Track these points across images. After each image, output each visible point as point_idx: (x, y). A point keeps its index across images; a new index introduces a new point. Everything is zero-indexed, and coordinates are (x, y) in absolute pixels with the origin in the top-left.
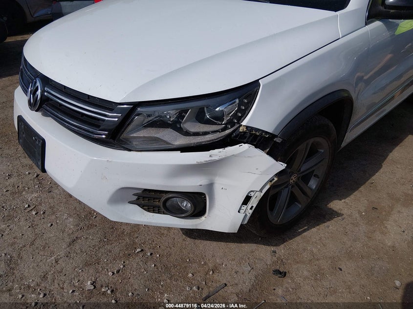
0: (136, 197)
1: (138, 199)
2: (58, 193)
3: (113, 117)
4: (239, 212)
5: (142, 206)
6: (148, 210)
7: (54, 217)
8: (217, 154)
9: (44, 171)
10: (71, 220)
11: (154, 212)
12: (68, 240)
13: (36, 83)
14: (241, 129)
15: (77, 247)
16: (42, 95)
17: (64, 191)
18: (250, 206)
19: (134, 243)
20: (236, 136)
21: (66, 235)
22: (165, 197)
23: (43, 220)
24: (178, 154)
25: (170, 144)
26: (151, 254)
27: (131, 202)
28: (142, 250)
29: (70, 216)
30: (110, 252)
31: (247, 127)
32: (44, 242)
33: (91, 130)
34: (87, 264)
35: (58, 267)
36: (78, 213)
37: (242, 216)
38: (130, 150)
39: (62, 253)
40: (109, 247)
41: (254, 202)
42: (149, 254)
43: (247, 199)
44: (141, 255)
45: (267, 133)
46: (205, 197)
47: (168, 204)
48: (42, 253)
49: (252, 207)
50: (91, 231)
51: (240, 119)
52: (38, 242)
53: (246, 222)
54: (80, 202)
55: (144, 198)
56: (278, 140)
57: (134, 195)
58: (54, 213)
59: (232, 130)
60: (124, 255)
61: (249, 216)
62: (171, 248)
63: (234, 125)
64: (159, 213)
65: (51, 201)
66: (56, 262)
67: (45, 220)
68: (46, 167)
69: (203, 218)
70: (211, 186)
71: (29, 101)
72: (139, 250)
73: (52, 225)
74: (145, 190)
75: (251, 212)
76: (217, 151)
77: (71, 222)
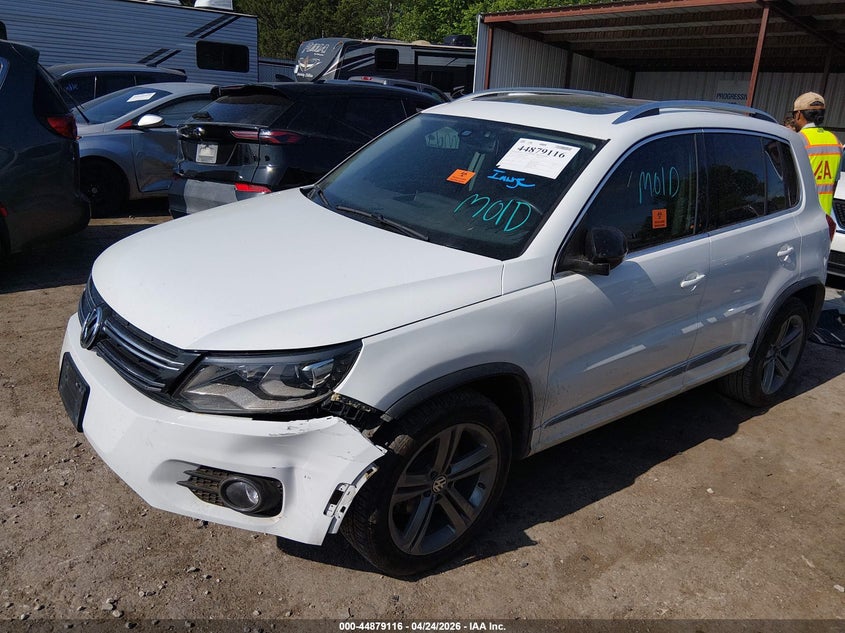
0: (189, 476)
1: (191, 479)
2: (101, 474)
3: (174, 367)
4: (325, 513)
5: (196, 491)
6: (203, 498)
7: (85, 506)
8: (298, 426)
9: (80, 429)
10: (108, 514)
11: (210, 501)
12: (95, 541)
13: (95, 313)
14: (333, 398)
15: (106, 551)
16: (100, 329)
17: (110, 471)
18: (340, 507)
19: (189, 559)
20: (327, 406)
21: (94, 533)
22: (225, 479)
23: (67, 509)
24: (249, 421)
25: (240, 407)
26: (209, 577)
27: (181, 483)
28: (197, 570)
29: (108, 508)
30: (151, 565)
31: (342, 396)
32: (61, 538)
33: (145, 379)
34: (113, 577)
35: (71, 575)
36: (121, 506)
37: (328, 520)
38: (190, 411)
39: (82, 557)
40: (151, 559)
41: (346, 502)
42: (205, 576)
43: (336, 496)
44: (194, 576)
45: (368, 406)
46: (281, 487)
47: (229, 490)
48: (53, 553)
49: (343, 508)
50: (132, 534)
51: (335, 384)
52: (53, 538)
53: (335, 531)
54: (129, 490)
55: (199, 478)
56: (385, 418)
57: (186, 472)
58: (86, 501)
59: (322, 397)
60: (170, 573)
61: (339, 522)
62: (240, 573)
63: (327, 391)
64: (217, 503)
65: (87, 483)
66: (71, 567)
67: (71, 509)
68: (85, 425)
69: (276, 518)
70: (289, 471)
71: (83, 334)
72: (193, 568)
73: (79, 517)
74: (202, 467)
75: (342, 515)
76: (297, 423)
77: (106, 518)
